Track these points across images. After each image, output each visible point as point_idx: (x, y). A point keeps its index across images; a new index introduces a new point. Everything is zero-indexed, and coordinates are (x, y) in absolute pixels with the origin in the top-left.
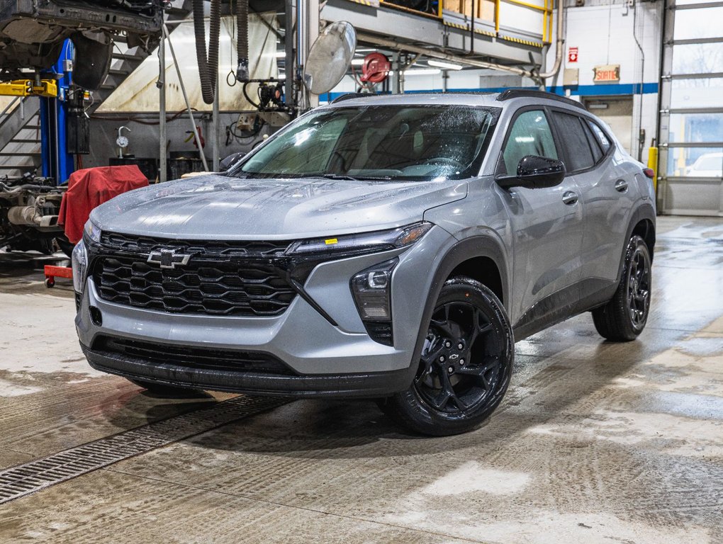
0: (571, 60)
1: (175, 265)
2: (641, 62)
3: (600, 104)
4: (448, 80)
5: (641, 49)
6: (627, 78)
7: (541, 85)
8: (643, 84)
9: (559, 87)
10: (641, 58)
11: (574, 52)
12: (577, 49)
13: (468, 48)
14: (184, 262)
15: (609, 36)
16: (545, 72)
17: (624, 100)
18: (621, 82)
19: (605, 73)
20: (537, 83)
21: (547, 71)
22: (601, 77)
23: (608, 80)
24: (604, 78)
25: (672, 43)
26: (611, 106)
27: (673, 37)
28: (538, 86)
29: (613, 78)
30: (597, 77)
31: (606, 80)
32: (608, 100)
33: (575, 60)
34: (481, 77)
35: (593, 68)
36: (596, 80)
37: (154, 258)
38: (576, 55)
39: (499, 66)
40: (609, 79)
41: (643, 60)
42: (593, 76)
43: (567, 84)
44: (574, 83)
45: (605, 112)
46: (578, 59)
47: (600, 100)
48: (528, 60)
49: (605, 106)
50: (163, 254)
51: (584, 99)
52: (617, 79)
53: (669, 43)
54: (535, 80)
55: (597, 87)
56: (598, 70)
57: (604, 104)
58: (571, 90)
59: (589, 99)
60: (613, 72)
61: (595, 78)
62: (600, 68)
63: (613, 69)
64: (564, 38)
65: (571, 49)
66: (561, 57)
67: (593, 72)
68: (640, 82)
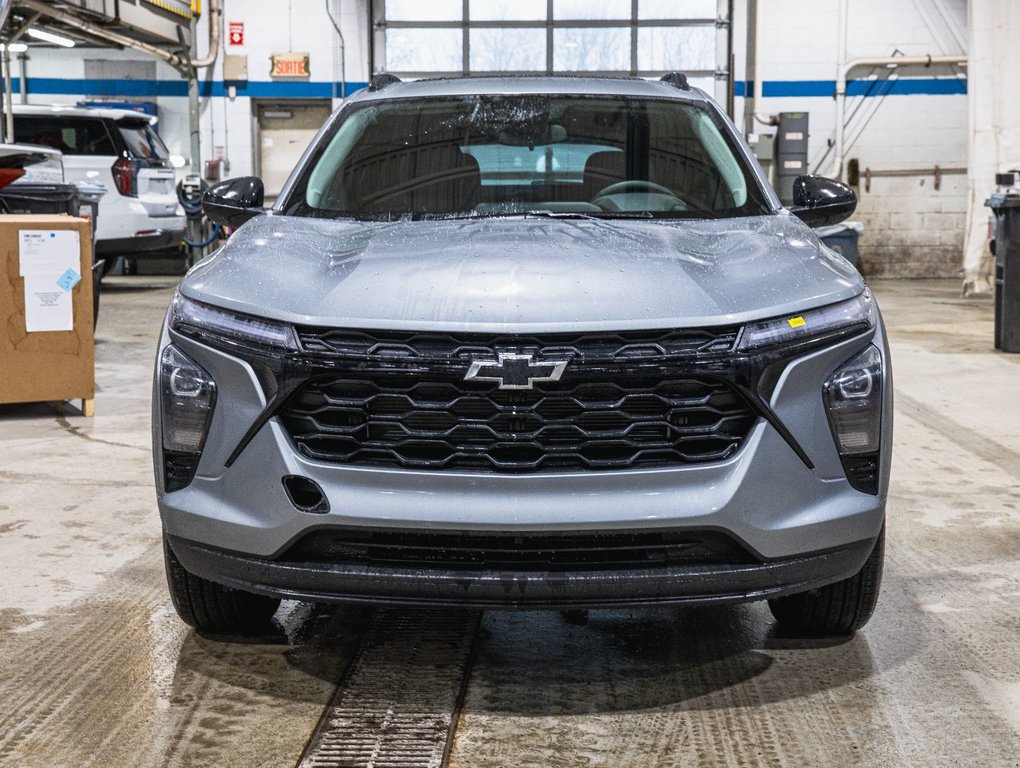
0: (233, 42)
1: (535, 383)
2: (340, 50)
3: (280, 111)
4: (28, 63)
5: (339, 31)
6: (321, 73)
7: (191, 78)
8: (346, 84)
9: (217, 83)
10: (340, 44)
11: (237, 30)
12: (242, 25)
13: (111, 13)
14: (556, 376)
15: (290, 8)
16: (196, 58)
17: (318, 106)
18: (313, 79)
19: (288, 63)
20: (184, 74)
21: (199, 57)
22: (282, 70)
23: (293, 75)
24: (287, 71)
25: (385, 24)
26: (296, 114)
27: (384, 16)
28: (186, 79)
29: (300, 72)
30: (276, 69)
31: (289, 74)
32: (293, 106)
33: (240, 42)
34: (86, 60)
35: (269, 56)
36: (275, 74)
37: (483, 371)
38: (241, 35)
39: (144, 45)
40: (295, 73)
41: (343, 48)
42: (270, 68)
43: (230, 77)
44: (241, 77)
45: (288, 123)
46: (243, 41)
47: (280, 105)
48: (176, 38)
49: (288, 115)
50: (507, 363)
51: (257, 102)
52: (306, 74)
53: (379, 25)
54: (181, 70)
55: (277, 85)
56: (277, 59)
57: (285, 111)
58: (237, 88)
59: (264, 102)
60: (300, 64)
61: (272, 70)
62: (280, 55)
63: (301, 59)
64: (220, 8)
65: (232, 24)
66: (219, 36)
67: (270, 62)
68: (340, 80)
